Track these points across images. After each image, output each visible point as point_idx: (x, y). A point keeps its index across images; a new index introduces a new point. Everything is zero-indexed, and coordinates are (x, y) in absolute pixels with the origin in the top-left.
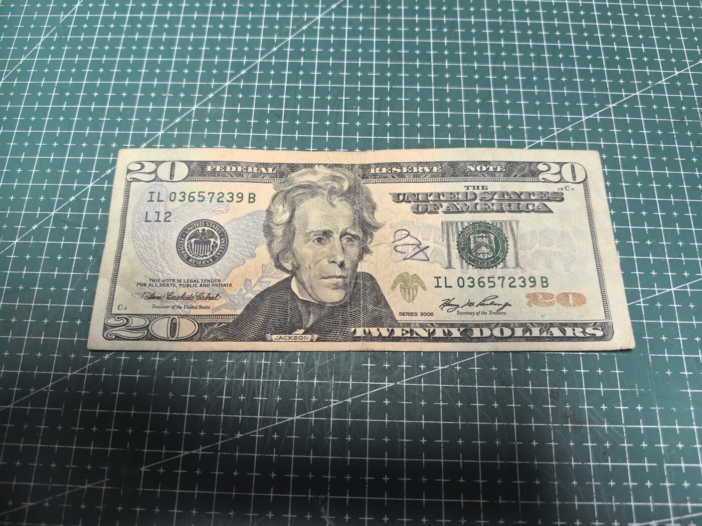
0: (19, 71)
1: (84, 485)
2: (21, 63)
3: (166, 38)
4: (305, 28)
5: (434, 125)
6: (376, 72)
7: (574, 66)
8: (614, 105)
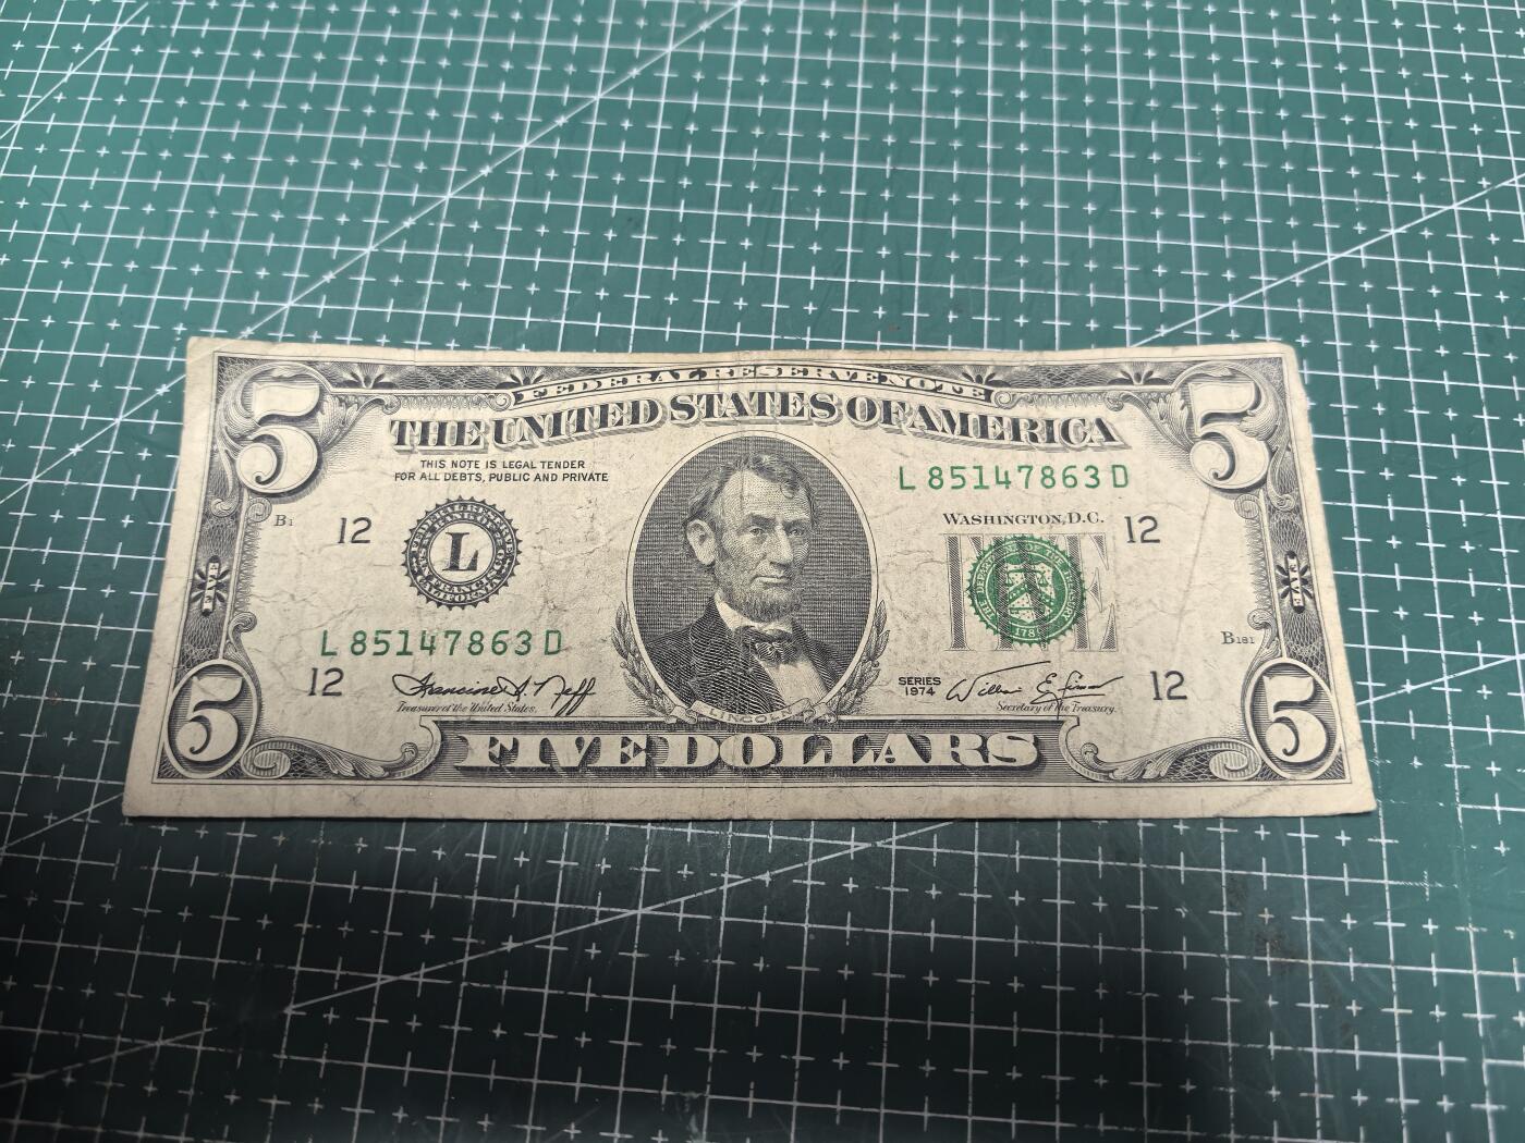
0: (60, 98)
1: (156, 1040)
2: (65, 80)
3: (391, 39)
4: (704, 26)
5: (988, 259)
6: (862, 132)
7: (1312, 137)
8: (1402, 230)
